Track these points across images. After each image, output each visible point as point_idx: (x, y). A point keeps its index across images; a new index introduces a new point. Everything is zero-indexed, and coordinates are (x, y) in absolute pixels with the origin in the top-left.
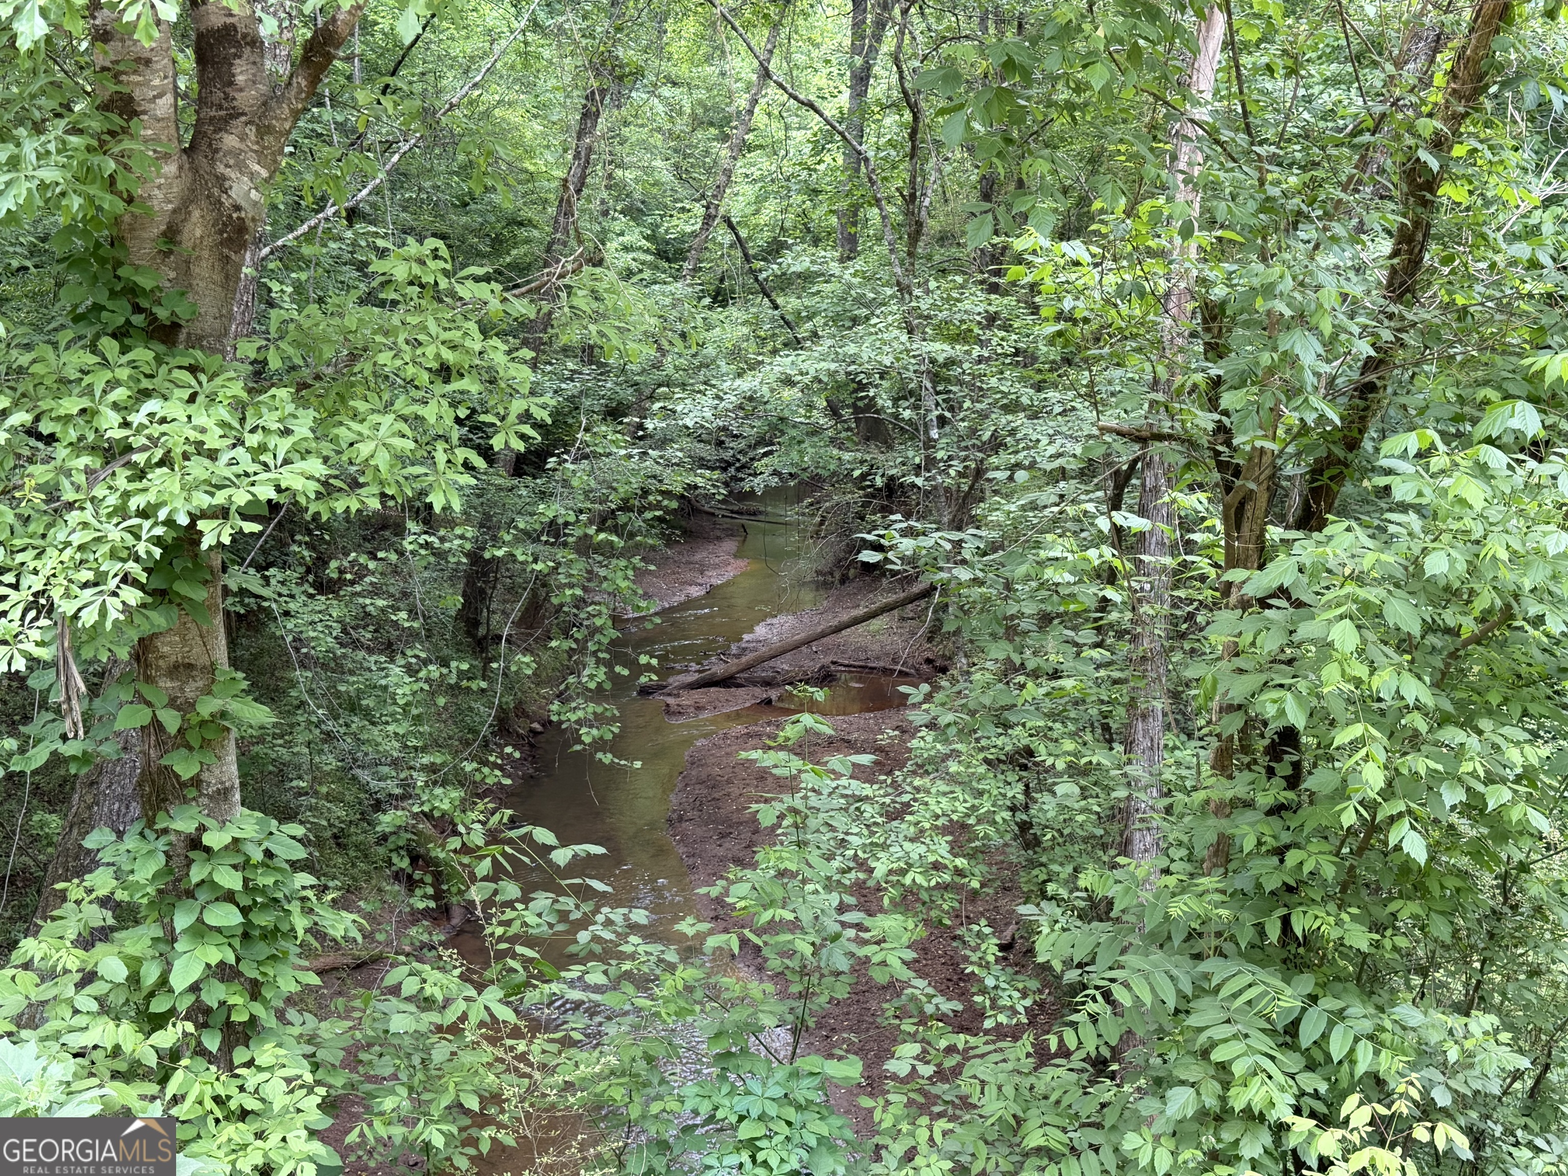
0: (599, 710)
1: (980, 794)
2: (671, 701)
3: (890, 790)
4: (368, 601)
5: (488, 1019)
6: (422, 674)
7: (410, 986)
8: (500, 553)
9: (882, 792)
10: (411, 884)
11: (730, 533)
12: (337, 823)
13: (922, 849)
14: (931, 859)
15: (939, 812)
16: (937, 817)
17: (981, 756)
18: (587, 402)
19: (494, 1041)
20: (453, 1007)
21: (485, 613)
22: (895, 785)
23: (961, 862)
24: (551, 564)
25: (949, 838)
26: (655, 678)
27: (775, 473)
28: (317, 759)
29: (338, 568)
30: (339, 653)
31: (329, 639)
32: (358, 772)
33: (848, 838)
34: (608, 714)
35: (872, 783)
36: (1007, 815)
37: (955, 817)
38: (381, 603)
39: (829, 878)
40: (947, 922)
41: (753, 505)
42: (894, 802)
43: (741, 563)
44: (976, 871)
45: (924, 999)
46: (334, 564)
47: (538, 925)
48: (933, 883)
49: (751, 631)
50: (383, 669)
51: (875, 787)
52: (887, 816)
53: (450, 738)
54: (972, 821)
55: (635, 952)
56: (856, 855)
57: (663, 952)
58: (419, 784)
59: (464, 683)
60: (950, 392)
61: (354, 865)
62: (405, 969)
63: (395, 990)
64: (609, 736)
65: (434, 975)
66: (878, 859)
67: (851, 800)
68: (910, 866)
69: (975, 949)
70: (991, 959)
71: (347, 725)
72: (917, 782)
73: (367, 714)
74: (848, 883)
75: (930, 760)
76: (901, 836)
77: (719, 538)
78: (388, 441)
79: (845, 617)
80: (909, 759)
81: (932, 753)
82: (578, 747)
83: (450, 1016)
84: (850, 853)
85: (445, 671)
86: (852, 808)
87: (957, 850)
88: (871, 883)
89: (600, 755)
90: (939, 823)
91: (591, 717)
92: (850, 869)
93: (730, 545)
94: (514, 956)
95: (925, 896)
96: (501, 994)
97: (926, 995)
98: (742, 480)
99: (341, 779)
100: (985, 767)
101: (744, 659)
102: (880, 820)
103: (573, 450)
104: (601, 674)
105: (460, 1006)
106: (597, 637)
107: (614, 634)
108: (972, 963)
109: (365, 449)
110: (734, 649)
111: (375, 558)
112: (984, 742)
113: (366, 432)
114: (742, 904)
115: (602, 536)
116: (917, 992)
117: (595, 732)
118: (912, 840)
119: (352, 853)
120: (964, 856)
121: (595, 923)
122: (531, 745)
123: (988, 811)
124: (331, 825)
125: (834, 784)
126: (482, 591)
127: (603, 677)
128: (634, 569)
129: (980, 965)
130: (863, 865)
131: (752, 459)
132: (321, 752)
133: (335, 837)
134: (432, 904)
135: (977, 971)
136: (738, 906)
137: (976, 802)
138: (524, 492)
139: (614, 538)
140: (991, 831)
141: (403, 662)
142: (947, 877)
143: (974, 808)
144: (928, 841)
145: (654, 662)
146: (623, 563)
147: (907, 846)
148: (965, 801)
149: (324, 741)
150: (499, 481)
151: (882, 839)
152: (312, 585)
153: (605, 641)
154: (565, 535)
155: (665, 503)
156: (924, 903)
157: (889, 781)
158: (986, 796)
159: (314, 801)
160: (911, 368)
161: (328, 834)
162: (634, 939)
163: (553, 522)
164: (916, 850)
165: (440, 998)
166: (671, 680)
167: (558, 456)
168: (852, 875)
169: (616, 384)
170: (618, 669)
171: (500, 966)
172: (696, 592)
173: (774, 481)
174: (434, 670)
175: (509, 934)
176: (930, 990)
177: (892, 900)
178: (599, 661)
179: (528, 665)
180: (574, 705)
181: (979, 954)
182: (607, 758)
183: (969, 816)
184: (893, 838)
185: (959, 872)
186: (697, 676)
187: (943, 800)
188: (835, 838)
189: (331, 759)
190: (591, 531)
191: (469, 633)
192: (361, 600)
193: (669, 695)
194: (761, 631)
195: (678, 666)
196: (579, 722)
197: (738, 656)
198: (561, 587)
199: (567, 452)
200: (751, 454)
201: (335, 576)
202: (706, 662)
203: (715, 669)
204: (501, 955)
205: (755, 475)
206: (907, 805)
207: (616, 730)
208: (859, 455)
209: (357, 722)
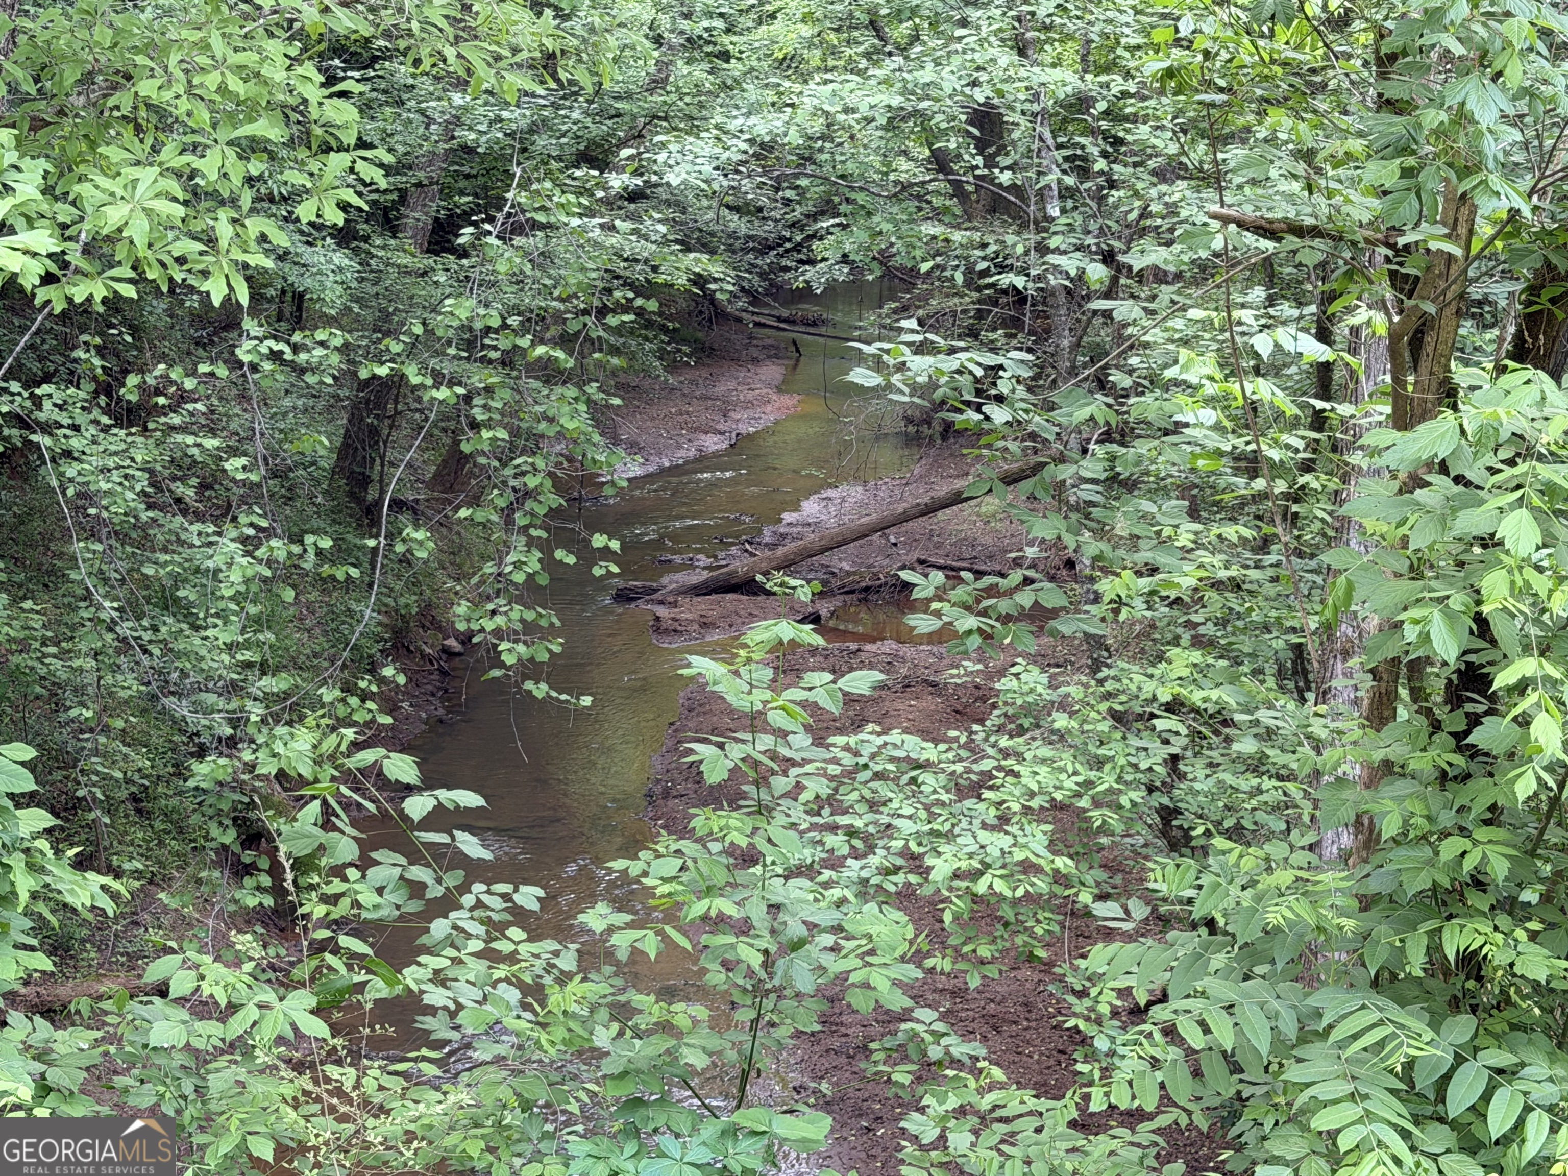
0: (530, 616)
1: (1099, 763)
2: (662, 611)
3: (964, 753)
4: (190, 440)
5: (290, 1035)
6: (261, 553)
7: (181, 985)
8: (383, 371)
9: (950, 755)
10: (242, 871)
11: (774, 353)
12: (136, 777)
13: (1005, 841)
14: (1019, 855)
15: (1035, 787)
16: (1032, 795)
17: (1104, 707)
18: (541, 141)
19: (299, 1067)
20: (240, 1015)
21: (377, 467)
22: (970, 746)
23: (1063, 863)
24: (460, 390)
25: (1049, 827)
26: (615, 569)
27: (845, 259)
28: (109, 679)
29: (138, 387)
30: (145, 516)
31: (130, 495)
32: (169, 702)
33: (897, 822)
34: (543, 623)
35: (936, 741)
36: (1136, 795)
37: (1058, 796)
38: (211, 443)
39: (865, 882)
40: (1041, 953)
41: (811, 310)
42: (968, 771)
43: (788, 401)
44: (1089, 879)
45: (928, 1038)
46: (132, 380)
47: (376, 907)
48: (1020, 892)
49: (797, 508)
50: (211, 544)
51: (942, 747)
52: (958, 789)
53: (316, 655)
54: (1084, 803)
55: (516, 952)
56: (906, 846)
57: (556, 954)
58: (253, 718)
59: (326, 570)
60: (1076, 145)
61: (161, 843)
62: (175, 960)
63: (162, 991)
64: (544, 657)
65: (215, 970)
66: (939, 854)
67: (904, 765)
68: (987, 866)
69: (1082, 994)
70: (1104, 1009)
71: (155, 629)
72: (1004, 742)
73: (184, 611)
74: (892, 889)
75: (1026, 710)
76: (977, 822)
77: (755, 361)
78: (150, 204)
79: (942, 490)
80: (994, 706)
81: (1030, 699)
82: (496, 673)
83: (237, 1026)
84: (898, 844)
85: (296, 549)
86: (905, 779)
87: (1060, 846)
88: (927, 891)
89: (529, 685)
90: (1035, 804)
91: (518, 626)
92: (896, 870)
93: (772, 372)
94: (336, 951)
95: (1007, 912)
96: (313, 1002)
97: (933, 1033)
98: (787, 269)
99: (144, 712)
100: (1110, 722)
101: (780, 551)
102: (945, 797)
103: (500, 217)
104: (533, 562)
105: (251, 1013)
106: (529, 505)
107: (555, 500)
108: (1075, 1015)
109: (114, 215)
110: (767, 535)
111: (193, 373)
112: (1109, 686)
113: (120, 192)
114: (665, 889)
115: (541, 350)
116: (919, 1028)
117: (521, 648)
118: (993, 828)
119: (158, 825)
120: (1071, 857)
121: (460, 907)
122: (443, 673)
123: (1110, 790)
124: (128, 781)
125: (879, 741)
126: (374, 432)
127: (538, 566)
128: (589, 402)
129: (1088, 1019)
130: (916, 864)
131: (813, 237)
132: (116, 668)
133: (134, 798)
134: (269, 901)
135: (1082, 1025)
136: (659, 892)
137: (1093, 775)
138: (442, 278)
139: (560, 354)
140: (1113, 819)
141: (234, 534)
142: (1042, 885)
143: (1088, 784)
144: (1014, 829)
145: (615, 545)
146: (571, 392)
147: (984, 836)
148: (1075, 773)
149: (118, 652)
150: (404, 260)
151: (947, 826)
152: (107, 411)
153: (541, 511)
154: (483, 347)
155: (639, 302)
156: (1006, 925)
157: (963, 739)
158: (1107, 767)
159: (102, 739)
160: (1018, 106)
161: (123, 794)
162: (516, 933)
163: (467, 327)
164: (997, 842)
165: (223, 1002)
166: (665, 580)
167: (475, 224)
168: (900, 878)
169: (586, 113)
170: (559, 554)
171: (315, 963)
172: (713, 443)
173: (842, 273)
174: (278, 548)
175: (334, 916)
176: (940, 1027)
177: (956, 918)
178: (531, 543)
179: (421, 543)
180: (490, 607)
181: (1087, 1002)
182: (540, 690)
183: (1078, 795)
184: (964, 824)
185: (1059, 878)
186: (706, 575)
187: (1043, 770)
188: (875, 823)
189: (130, 679)
190: (525, 342)
191: (352, 495)
192: (179, 438)
193: (661, 603)
194: (811, 508)
195: (678, 559)
196: (498, 633)
197: (773, 546)
198: (475, 426)
199: (491, 220)
200: (810, 230)
201: (133, 398)
202: (721, 555)
203: (735, 565)
204: (319, 948)
205: (812, 262)
206: (989, 775)
207: (557, 649)
208: (977, 236)
209: (169, 624)
